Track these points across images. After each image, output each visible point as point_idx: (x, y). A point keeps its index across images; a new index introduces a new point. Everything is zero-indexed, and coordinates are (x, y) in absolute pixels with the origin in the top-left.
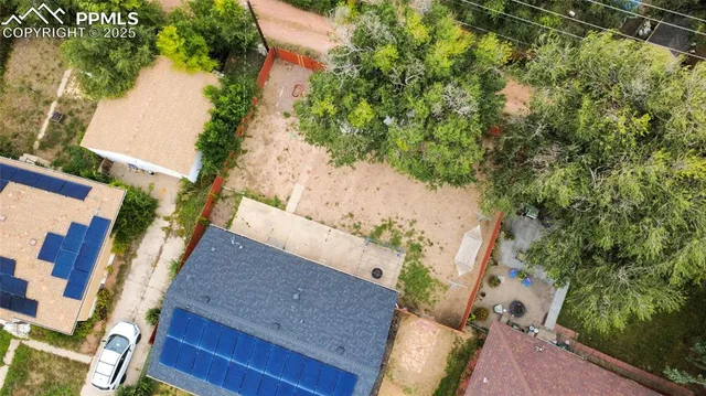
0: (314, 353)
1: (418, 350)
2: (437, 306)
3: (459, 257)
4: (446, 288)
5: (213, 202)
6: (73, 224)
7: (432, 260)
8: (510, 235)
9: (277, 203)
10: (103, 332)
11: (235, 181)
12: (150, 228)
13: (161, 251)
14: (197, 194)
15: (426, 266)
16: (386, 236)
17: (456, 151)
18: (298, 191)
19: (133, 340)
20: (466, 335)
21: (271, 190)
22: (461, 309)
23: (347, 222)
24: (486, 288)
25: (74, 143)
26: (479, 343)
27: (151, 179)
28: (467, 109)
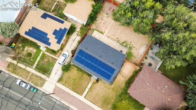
0: (107, 63)
1: (127, 69)
2: (133, 61)
3: (140, 51)
4: (136, 57)
5: (88, 30)
6: (60, 28)
7: (134, 51)
8: (152, 49)
9: (102, 33)
10: (61, 53)
11: (93, 26)
12: (74, 33)
13: (75, 39)
14: (85, 28)
15: (132, 52)
16: (124, 44)
17: (146, 25)
18: (107, 31)
19: (68, 56)
20: (138, 68)
21: (101, 30)
22: (138, 62)
23: (117, 40)
24: (144, 59)
25: (60, 12)
26: (140, 70)
27: (75, 23)
28: (151, 17)
